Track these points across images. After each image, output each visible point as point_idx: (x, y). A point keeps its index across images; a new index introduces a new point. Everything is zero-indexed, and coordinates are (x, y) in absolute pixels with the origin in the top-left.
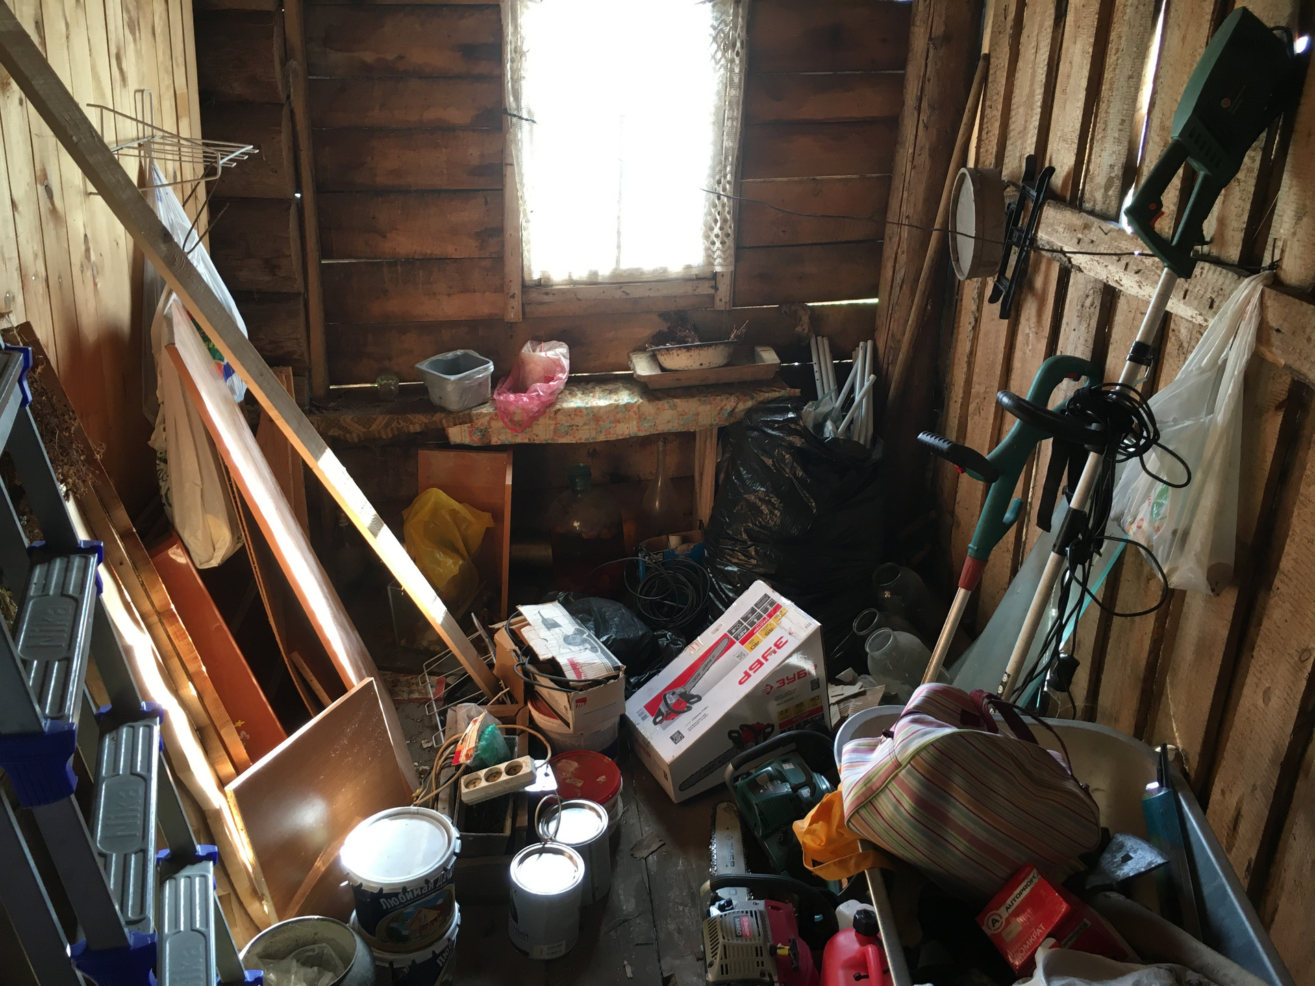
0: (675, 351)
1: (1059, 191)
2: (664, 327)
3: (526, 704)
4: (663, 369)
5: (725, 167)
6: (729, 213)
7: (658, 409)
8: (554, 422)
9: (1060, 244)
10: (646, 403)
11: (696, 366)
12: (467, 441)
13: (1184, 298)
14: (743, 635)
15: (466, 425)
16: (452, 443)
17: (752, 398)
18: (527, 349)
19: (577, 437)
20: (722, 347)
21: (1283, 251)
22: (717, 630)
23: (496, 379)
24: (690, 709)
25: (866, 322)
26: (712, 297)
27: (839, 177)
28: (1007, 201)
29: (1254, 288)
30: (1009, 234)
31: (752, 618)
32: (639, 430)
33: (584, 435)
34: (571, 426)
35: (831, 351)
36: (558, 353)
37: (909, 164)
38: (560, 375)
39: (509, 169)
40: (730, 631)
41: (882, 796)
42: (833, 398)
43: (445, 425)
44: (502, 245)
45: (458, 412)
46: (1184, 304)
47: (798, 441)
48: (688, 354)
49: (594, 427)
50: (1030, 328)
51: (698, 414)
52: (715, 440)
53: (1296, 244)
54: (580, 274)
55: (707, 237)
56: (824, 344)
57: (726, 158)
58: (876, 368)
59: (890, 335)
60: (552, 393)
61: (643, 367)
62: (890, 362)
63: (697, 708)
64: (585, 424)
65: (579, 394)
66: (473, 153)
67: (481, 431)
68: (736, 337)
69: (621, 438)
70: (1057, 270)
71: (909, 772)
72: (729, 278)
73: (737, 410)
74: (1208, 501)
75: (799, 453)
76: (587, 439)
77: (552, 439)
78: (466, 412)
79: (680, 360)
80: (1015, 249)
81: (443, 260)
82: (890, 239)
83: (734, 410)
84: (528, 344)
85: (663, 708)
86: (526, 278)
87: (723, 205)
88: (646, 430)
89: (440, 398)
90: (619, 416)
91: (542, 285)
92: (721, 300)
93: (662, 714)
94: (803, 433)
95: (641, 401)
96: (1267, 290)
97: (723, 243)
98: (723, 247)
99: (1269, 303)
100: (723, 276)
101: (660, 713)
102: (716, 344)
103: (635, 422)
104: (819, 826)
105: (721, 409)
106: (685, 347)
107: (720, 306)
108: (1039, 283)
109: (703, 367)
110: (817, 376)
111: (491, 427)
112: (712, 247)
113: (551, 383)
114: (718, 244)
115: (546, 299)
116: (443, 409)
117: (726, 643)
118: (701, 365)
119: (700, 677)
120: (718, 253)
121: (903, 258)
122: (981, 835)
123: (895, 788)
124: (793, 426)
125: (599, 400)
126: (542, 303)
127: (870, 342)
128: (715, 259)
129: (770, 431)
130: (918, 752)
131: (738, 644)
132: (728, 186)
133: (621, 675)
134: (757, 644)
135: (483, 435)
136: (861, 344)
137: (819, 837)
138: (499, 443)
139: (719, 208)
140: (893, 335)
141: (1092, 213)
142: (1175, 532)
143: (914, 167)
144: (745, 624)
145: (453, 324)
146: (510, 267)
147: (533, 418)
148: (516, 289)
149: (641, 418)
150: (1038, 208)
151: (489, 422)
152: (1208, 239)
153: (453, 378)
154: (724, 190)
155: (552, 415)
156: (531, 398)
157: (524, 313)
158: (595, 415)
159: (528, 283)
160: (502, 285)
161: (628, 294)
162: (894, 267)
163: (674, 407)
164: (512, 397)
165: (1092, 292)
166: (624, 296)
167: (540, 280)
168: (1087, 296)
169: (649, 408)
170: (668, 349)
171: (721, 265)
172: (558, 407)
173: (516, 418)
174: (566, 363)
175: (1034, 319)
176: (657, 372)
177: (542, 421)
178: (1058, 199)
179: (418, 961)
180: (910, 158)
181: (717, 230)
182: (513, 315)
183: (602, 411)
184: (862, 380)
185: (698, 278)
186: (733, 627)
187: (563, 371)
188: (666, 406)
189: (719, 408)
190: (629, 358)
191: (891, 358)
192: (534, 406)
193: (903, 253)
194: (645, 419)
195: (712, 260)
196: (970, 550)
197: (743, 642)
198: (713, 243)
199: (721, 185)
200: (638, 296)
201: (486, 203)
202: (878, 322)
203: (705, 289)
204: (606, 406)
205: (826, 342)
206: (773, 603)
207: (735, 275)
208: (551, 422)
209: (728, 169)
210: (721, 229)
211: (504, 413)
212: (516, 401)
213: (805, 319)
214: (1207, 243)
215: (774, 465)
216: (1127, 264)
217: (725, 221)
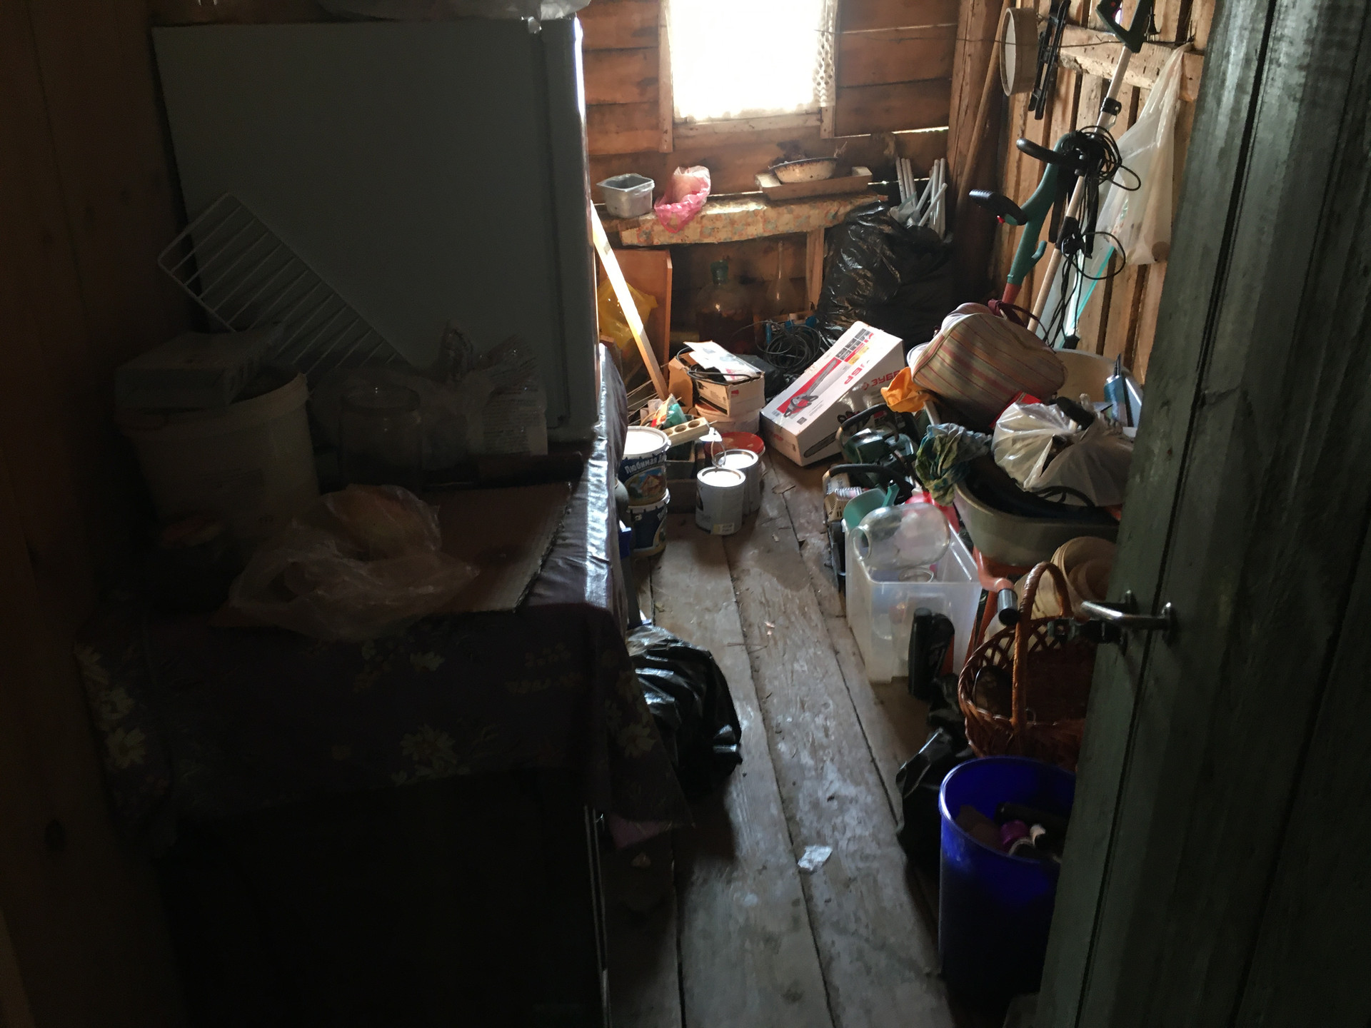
0: (791, 167)
1: (1075, 19)
2: (781, 154)
3: (694, 406)
4: (781, 183)
5: (828, 22)
6: (831, 59)
7: (779, 213)
8: (700, 226)
9: (1074, 55)
10: (770, 209)
11: (807, 178)
12: (635, 242)
13: (1144, 72)
14: (847, 356)
15: (635, 229)
16: (624, 245)
17: (851, 203)
18: (677, 172)
19: (718, 238)
20: (826, 163)
21: (1196, 28)
22: (828, 356)
23: (657, 195)
24: (810, 404)
25: (939, 146)
26: (818, 128)
27: (916, 27)
28: (1039, 32)
29: (1179, 54)
30: (1041, 55)
31: (854, 345)
32: (764, 231)
33: (723, 236)
34: (713, 229)
35: (912, 171)
36: (701, 174)
37: (970, 14)
38: (705, 189)
39: (662, 31)
40: (838, 356)
41: (934, 360)
42: (914, 203)
43: (619, 229)
44: (657, 90)
45: (629, 219)
46: (1144, 77)
47: (887, 229)
48: (802, 168)
49: (730, 229)
50: (1058, 127)
51: (809, 217)
52: (822, 240)
53: (1203, 21)
54: (718, 114)
55: (815, 79)
56: (907, 165)
57: (828, 14)
58: (947, 179)
59: (958, 152)
60: (698, 203)
61: (766, 182)
62: (959, 173)
63: (815, 403)
64: (724, 227)
65: (718, 206)
66: (636, 19)
67: (646, 234)
68: (838, 155)
69: (750, 238)
70: (1075, 75)
71: (949, 341)
72: (831, 112)
73: (839, 214)
74: (1152, 201)
75: (888, 239)
76: (725, 239)
77: (699, 240)
78: (635, 219)
79: (795, 174)
80: (1046, 66)
81: (613, 105)
82: (957, 75)
83: (836, 213)
84: (678, 169)
85: (790, 407)
86: (676, 116)
87: (827, 53)
88: (770, 231)
89: (616, 208)
90: (750, 220)
91: (686, 123)
92: (825, 130)
93: (790, 411)
94: (891, 222)
95: (766, 208)
96: (1186, 54)
97: (827, 83)
98: (827, 86)
99: (1186, 62)
100: (827, 110)
101: (789, 410)
102: (823, 160)
103: (761, 225)
104: (896, 392)
105: (827, 213)
106: (799, 163)
107: (825, 135)
108: (1063, 90)
109: (813, 179)
110: (901, 188)
111: (653, 230)
112: (818, 87)
113: (698, 194)
114: (823, 85)
115: (692, 133)
116: (618, 217)
117: (836, 362)
118: (812, 177)
119: (816, 385)
120: (823, 91)
121: (967, 89)
122: (991, 375)
123: (942, 353)
124: (882, 217)
125: (732, 209)
126: (687, 137)
127: (942, 160)
128: (820, 97)
129: (865, 223)
130: (954, 328)
131: (843, 362)
132: (830, 37)
133: (762, 377)
134: (857, 359)
135: (648, 237)
136: (936, 161)
137: (897, 399)
138: (659, 243)
139: (824, 55)
140: (960, 152)
141: (1095, 29)
142: (1133, 226)
143: (973, 15)
144: (848, 349)
145: (620, 156)
146: (664, 110)
147: (685, 222)
148: (668, 126)
149: (766, 221)
150: (1060, 32)
151: (652, 227)
152: (1158, 30)
153: (626, 190)
154: (827, 40)
155: (699, 219)
156: (683, 206)
157: (674, 146)
158: (731, 220)
159: (677, 121)
160: (658, 124)
161: (753, 128)
162: (961, 97)
163: (791, 212)
164: (669, 207)
165: (1095, 87)
166: (751, 130)
167: (686, 118)
168: (1092, 91)
169: (771, 213)
170: (786, 166)
171: (826, 101)
172: (703, 213)
173: (672, 223)
174: (709, 181)
175: (1060, 118)
176: (778, 185)
177: (692, 224)
178: (1074, 23)
179: (648, 510)
180: (971, 8)
181: (822, 73)
182: (666, 147)
183: (736, 216)
184: (936, 187)
185: (807, 113)
186: (840, 353)
187: (706, 186)
188: (785, 211)
189: (825, 212)
190: (755, 179)
191: (959, 170)
192: (685, 214)
193: (967, 84)
194: (769, 222)
195: (818, 98)
196: (1009, 279)
197: (847, 360)
198: (819, 84)
199: (825, 37)
200: (760, 129)
201: (645, 58)
202: (949, 144)
203: (813, 122)
204: (739, 213)
205: (908, 162)
206: (868, 333)
207: (836, 111)
208: (698, 225)
209: (830, 23)
210: (825, 72)
211: (663, 220)
212: (672, 209)
213: (892, 145)
214: (1157, 33)
215: (868, 248)
216: (1113, 59)
217: (828, 65)
